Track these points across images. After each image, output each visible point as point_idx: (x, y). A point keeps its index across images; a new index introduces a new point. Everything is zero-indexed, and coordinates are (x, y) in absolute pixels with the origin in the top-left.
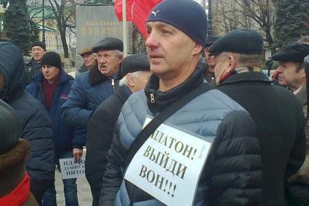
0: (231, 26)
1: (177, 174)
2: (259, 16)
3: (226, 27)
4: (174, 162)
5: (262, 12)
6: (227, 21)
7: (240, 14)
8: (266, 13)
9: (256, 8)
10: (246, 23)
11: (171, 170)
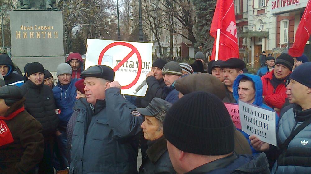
0: (155, 24)
1: (264, 128)
2: (181, 15)
3: (151, 25)
4: (261, 123)
5: (185, 13)
6: (151, 19)
7: (164, 13)
8: (187, 13)
9: (178, 9)
10: (169, 21)
11: (261, 126)
